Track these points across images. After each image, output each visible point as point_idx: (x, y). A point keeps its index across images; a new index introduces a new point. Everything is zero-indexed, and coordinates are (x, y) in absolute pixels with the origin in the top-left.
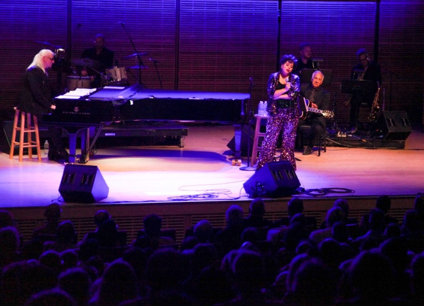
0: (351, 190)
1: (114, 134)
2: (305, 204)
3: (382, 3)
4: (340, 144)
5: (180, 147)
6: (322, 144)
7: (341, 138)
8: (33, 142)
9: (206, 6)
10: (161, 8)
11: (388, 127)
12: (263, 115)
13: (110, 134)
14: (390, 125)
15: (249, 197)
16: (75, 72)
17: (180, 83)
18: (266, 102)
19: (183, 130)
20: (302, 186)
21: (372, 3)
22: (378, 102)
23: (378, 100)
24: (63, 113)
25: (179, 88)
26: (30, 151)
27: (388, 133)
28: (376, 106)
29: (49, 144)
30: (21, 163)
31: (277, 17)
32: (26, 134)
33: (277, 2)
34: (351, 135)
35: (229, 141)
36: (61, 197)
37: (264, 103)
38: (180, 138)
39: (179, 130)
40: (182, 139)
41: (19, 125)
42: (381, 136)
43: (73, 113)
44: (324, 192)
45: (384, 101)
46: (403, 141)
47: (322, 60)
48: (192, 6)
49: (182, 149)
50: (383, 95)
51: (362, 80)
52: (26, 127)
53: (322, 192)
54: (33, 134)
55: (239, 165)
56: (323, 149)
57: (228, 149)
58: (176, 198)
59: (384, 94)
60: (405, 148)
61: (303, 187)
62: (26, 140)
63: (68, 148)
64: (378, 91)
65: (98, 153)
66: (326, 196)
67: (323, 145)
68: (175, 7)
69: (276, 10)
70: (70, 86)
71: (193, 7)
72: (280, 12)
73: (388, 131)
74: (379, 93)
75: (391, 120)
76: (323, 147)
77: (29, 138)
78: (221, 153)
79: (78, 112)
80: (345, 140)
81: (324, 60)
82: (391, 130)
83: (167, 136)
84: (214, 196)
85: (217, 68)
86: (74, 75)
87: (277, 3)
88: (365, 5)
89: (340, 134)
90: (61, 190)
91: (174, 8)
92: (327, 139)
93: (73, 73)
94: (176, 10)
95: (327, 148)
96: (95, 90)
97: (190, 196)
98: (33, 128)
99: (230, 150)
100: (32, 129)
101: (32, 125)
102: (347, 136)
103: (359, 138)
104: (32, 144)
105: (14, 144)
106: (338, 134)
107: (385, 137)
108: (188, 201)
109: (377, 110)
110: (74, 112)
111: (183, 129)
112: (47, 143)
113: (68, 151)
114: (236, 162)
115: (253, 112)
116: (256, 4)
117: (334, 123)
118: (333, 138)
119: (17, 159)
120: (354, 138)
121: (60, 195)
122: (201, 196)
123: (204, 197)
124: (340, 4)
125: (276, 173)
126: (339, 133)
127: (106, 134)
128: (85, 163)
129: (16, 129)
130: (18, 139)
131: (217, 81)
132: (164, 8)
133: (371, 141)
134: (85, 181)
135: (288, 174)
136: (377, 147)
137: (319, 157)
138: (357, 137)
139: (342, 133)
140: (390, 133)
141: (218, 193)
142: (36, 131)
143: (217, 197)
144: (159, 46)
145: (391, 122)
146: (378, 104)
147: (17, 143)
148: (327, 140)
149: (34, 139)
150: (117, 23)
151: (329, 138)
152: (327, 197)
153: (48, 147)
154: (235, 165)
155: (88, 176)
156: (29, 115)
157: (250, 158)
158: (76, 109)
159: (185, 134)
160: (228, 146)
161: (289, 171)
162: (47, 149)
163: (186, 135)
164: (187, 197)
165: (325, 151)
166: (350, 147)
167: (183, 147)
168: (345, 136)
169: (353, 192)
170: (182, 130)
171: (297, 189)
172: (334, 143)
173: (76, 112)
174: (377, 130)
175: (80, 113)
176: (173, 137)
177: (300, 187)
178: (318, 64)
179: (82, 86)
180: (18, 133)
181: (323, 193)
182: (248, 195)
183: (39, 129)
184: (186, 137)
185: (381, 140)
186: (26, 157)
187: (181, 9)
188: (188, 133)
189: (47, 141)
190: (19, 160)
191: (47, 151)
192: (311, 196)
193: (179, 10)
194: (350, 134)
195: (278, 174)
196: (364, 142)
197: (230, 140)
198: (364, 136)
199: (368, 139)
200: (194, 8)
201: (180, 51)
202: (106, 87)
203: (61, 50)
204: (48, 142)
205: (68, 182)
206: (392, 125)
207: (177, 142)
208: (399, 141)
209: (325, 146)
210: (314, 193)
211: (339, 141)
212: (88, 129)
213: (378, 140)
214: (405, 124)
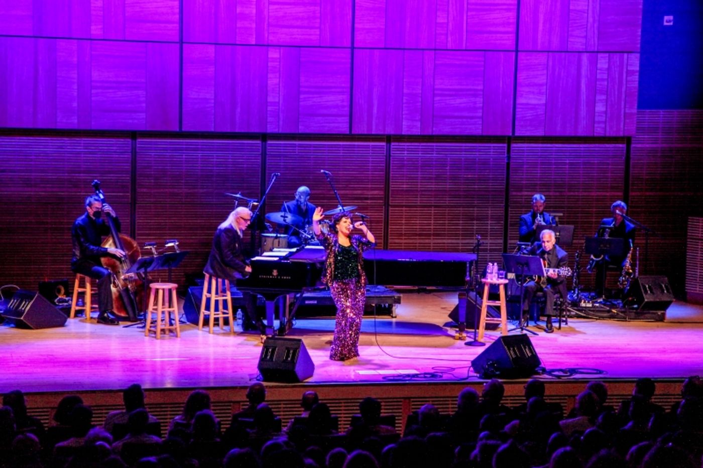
0: (603, 371)
1: (316, 302)
2: (546, 386)
3: (633, 145)
4: (585, 315)
5: (392, 317)
6: (562, 315)
7: (586, 307)
8: (225, 311)
9: (422, 151)
10: (369, 153)
11: (644, 295)
12: (492, 279)
13: (311, 302)
14: (646, 292)
15: (480, 378)
16: (271, 230)
17: (390, 241)
18: (496, 264)
19: (396, 297)
20: (542, 365)
21: (621, 145)
22: (631, 265)
23: (630, 262)
24: (260, 276)
25: (389, 247)
26: (221, 322)
27: (644, 303)
28: (628, 269)
29: (241, 314)
30: (211, 335)
31: (505, 164)
32: (217, 302)
33: (506, 145)
34: (597, 305)
35: (449, 311)
36: (261, 376)
37: (493, 265)
38: (392, 307)
39: (391, 297)
40: (394, 308)
41: (209, 291)
42: (636, 306)
43: (271, 277)
44: (570, 372)
45: (638, 262)
46: (662, 312)
47: (562, 214)
48: (404, 151)
49: (394, 320)
50: (636, 256)
51: (608, 238)
52: (217, 293)
53: (566, 373)
54: (225, 302)
55: (464, 340)
56: (563, 321)
57: (450, 320)
58: (392, 378)
59: (638, 255)
60: (665, 321)
61: (544, 367)
62: (217, 309)
63: (265, 318)
64: (631, 252)
65: (299, 324)
66: (572, 377)
67: (564, 316)
68: (385, 152)
69: (505, 155)
70: (265, 245)
71: (406, 152)
72: (509, 158)
73: (644, 299)
74: (632, 254)
75: (647, 286)
76: (564, 319)
77: (221, 307)
78: (441, 325)
79: (277, 276)
80: (590, 310)
81: (564, 214)
82: (648, 298)
83: (376, 305)
84: (437, 376)
85: (434, 223)
86: (271, 233)
87: (505, 147)
88: (612, 148)
89: (585, 302)
90: (260, 367)
91: (383, 153)
92: (570, 309)
93: (269, 230)
94: (386, 156)
95: (569, 320)
96: (294, 250)
97: (408, 375)
98: (225, 295)
99: (452, 322)
100: (223, 296)
101: (224, 291)
102: (593, 305)
103: (608, 308)
104: (224, 313)
105: (204, 313)
106: (582, 303)
107: (641, 307)
108: (407, 382)
109: (629, 274)
110: (273, 275)
111: (396, 295)
112: (239, 312)
113: (265, 322)
114: (461, 336)
115: (479, 276)
116: (480, 148)
117: (577, 289)
118: (575, 308)
119: (207, 332)
120: (602, 307)
121: (258, 372)
122: (422, 376)
123: (425, 377)
124: (581, 148)
125: (512, 349)
126: (583, 301)
127: (307, 302)
128: (284, 336)
129: (206, 296)
130: (208, 308)
131: (434, 239)
132: (372, 153)
133: (622, 312)
134: (288, 356)
135: (526, 351)
136: (631, 319)
137: (560, 331)
138: (605, 307)
139: (587, 302)
140: (647, 302)
141: (442, 373)
142: (229, 297)
143: (441, 377)
144: (367, 199)
145: (648, 289)
146: (630, 267)
147: (207, 313)
148: (569, 311)
149: (225, 306)
150: (318, 172)
151: (570, 307)
152: (574, 378)
153: (241, 317)
154: (460, 339)
155: (291, 351)
156: (220, 280)
157: (477, 331)
158: (275, 273)
159: (398, 301)
160: (450, 316)
161: (527, 347)
162: (240, 319)
163: (399, 303)
164: (405, 377)
165: (566, 324)
166: (597, 319)
167: (395, 317)
168: (590, 305)
169: (604, 373)
170: (394, 297)
171: (536, 369)
172: (576, 314)
173: (275, 276)
174: (630, 299)
175: (279, 277)
176: (383, 306)
177: (540, 366)
178: (557, 219)
179: (279, 245)
180: (208, 300)
181: (568, 374)
182: (478, 375)
183: (231, 295)
184: (398, 305)
185: (635, 311)
186: (217, 328)
187: (392, 155)
188: (402, 301)
189: (239, 310)
190: (209, 332)
191: (240, 322)
192: (554, 377)
193: (390, 156)
194: (597, 302)
195: (514, 350)
196: (614, 313)
197: (452, 309)
198: (613, 306)
199: (618, 310)
200: (407, 154)
201: (390, 204)
202: (308, 247)
203: (256, 204)
204: (242, 311)
205: (268, 357)
206: (649, 292)
207: (388, 311)
208: (658, 311)
209: (566, 317)
210: (556, 373)
211: (583, 311)
212: (288, 296)
213: (631, 311)
214: (665, 292)
